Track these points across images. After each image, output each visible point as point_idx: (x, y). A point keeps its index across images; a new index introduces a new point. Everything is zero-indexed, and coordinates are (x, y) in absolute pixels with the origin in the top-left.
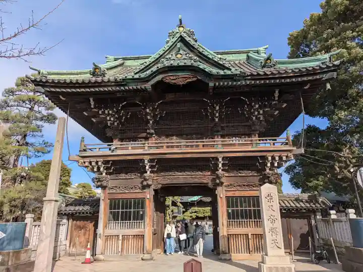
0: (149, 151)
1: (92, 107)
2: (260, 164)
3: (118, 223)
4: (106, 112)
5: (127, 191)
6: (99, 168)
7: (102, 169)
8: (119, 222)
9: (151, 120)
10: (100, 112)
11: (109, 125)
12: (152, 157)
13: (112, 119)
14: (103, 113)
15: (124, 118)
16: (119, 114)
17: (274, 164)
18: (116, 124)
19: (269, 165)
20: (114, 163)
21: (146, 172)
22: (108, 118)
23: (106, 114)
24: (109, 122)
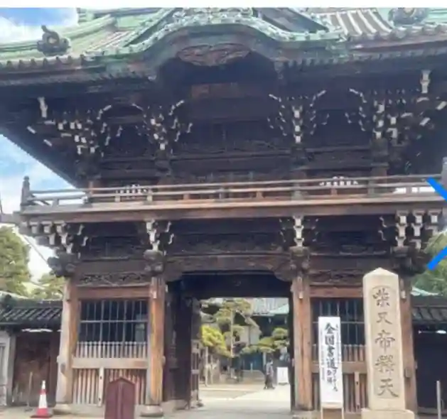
0: (155, 204)
1: (44, 115)
2: (383, 231)
3: (97, 345)
4: (72, 126)
5: (114, 285)
6: (58, 239)
7: (64, 241)
8: (100, 343)
9: (163, 142)
10: (61, 127)
11: (79, 152)
12: (161, 218)
13: (84, 140)
14: (67, 127)
15: (108, 138)
16: (97, 131)
17: (412, 230)
18: (93, 150)
19: (402, 233)
20: (89, 228)
21: (151, 247)
22: (77, 139)
23: (72, 130)
24: (79, 148)
